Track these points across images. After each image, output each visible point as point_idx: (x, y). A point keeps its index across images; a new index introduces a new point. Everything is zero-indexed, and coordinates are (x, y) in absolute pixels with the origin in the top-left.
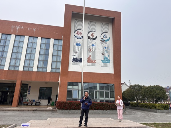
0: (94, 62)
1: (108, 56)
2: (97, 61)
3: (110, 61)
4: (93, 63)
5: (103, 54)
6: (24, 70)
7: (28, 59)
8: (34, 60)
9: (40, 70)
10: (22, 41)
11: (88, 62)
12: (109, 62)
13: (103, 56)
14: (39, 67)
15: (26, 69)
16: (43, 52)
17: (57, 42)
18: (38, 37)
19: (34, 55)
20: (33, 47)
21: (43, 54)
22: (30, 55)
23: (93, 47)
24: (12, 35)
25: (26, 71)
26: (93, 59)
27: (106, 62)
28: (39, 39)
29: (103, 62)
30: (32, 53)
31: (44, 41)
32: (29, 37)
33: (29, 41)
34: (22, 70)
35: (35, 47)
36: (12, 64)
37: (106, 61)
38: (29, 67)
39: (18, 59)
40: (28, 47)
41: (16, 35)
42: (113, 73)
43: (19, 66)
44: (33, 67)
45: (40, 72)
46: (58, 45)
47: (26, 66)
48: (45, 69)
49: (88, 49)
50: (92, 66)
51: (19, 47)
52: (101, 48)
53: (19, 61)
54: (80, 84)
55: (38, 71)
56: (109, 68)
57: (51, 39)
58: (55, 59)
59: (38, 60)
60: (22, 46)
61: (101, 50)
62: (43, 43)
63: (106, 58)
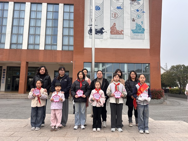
0: (120, 33)
1: (142, 22)
2: (125, 32)
3: (144, 30)
4: (119, 34)
5: (134, 20)
6: (29, 48)
7: (32, 33)
8: (39, 35)
9: (49, 48)
10: (23, 10)
11: (111, 33)
12: (143, 32)
13: (134, 24)
14: (48, 43)
15: (31, 47)
16: (50, 24)
17: (67, 8)
18: (43, 3)
19: (39, 29)
20: (37, 18)
21: (51, 26)
22: (34, 28)
23: (118, 11)
24: (10, 3)
25: (31, 50)
26: (118, 28)
27: (139, 33)
28: (45, 5)
29: (134, 33)
30: (37, 26)
31: (51, 8)
32: (31, 3)
33: (32, 10)
34: (27, 49)
35: (40, 18)
36: (14, 41)
37: (138, 30)
38: (35, 44)
39: (20, 35)
40: (31, 17)
41: (14, 3)
42: (149, 48)
43: (22, 44)
44: (39, 45)
45: (49, 50)
46: (70, 12)
47: (31, 43)
48: (55, 46)
49: (111, 13)
50: (118, 39)
51: (19, 18)
52: (131, 11)
53: (21, 37)
54: (101, 65)
55: (46, 49)
56: (143, 41)
57: (60, 4)
58: (66, 33)
59: (46, 34)
60: (23, 17)
61: (131, 14)
62: (49, 10)
63: (138, 26)
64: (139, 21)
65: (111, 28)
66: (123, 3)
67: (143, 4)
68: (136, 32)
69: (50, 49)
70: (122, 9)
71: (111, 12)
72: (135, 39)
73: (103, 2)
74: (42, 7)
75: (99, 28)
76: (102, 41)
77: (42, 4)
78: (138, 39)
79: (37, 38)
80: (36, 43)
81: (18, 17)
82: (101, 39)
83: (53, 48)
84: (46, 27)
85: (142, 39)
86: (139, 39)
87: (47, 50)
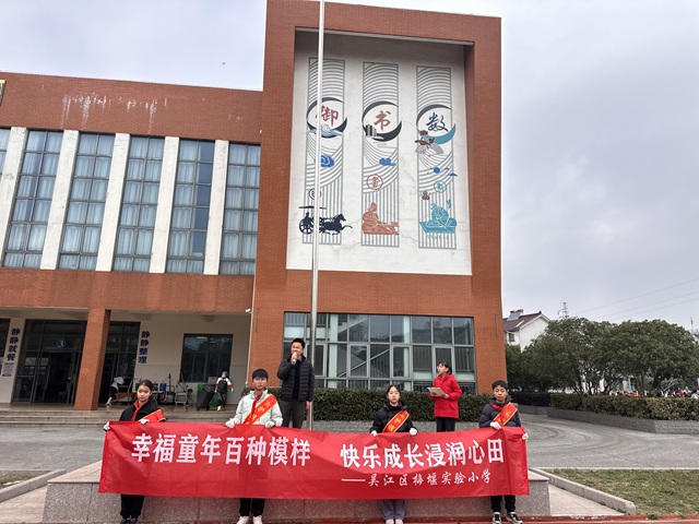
0: (390, 230)
1: (449, 202)
2: (403, 227)
3: (454, 223)
4: (387, 233)
5: (426, 197)
6: (116, 268)
7: (128, 223)
8: (151, 230)
9: (179, 267)
10: (104, 153)
12: (452, 230)
13: (427, 206)
14: (176, 254)
15: (123, 265)
16: (187, 197)
17: (240, 155)
18: (167, 138)
19: (151, 210)
20: (147, 178)
21: (187, 202)
22: (136, 208)
23: (384, 171)
24: (67, 133)
25: (124, 272)
26: (384, 217)
27: (440, 230)
28: (172, 143)
29: (427, 230)
30: (145, 201)
31: (192, 152)
32: (132, 136)
33: (133, 155)
34: (109, 270)
35: (155, 179)
36: (72, 245)
37: (438, 224)
38: (135, 256)
39: (90, 227)
40: (129, 177)
41: (81, 133)
42: (469, 272)
43: (95, 255)
44: (148, 257)
45: (178, 274)
46: (247, 166)
47: (125, 252)
48: (198, 264)
49: (363, 176)
50: (384, 246)
51: (93, 178)
52: (418, 171)
53: (95, 232)
54: (334, 321)
55: (169, 269)
56: (453, 254)
57: (218, 142)
58: (235, 224)
59: (171, 227)
60: (103, 175)
61: (419, 180)
62: (185, 158)
63: (438, 212)
64: (440, 200)
65: (364, 217)
66: (397, 149)
67: (452, 152)
68: (434, 230)
69: (184, 270)
70: (394, 165)
71: (363, 173)
72: (430, 248)
73: (342, 145)
74: (165, 147)
75: (330, 215)
76: (337, 251)
77: (164, 138)
78: (438, 248)
79: (144, 238)
80: (140, 252)
81: (90, 176)
82: (336, 247)
83: (194, 267)
84: (173, 206)
85: (448, 248)
86: (441, 248)
87: (172, 274)
